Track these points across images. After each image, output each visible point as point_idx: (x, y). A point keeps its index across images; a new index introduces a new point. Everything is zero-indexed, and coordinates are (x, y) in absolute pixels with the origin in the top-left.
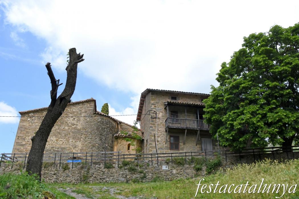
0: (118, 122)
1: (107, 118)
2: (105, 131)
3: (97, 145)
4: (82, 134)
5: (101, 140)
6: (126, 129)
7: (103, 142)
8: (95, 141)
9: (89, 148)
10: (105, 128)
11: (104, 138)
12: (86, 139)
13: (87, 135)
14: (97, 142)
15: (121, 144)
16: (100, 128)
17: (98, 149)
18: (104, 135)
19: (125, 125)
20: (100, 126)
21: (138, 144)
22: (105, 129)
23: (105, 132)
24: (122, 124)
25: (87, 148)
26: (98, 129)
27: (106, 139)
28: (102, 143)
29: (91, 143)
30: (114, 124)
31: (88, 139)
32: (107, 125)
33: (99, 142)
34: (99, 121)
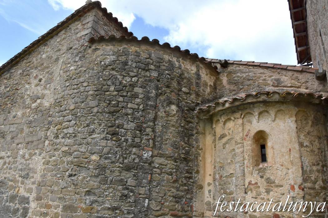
0: (219, 66)
1: (144, 47)
2: (135, 96)
3: (94, 157)
4: (50, 123)
5: (114, 134)
6: (249, 83)
7: (126, 140)
8: (88, 144)
9: (62, 178)
10: (133, 86)
11: (132, 125)
12: (58, 141)
13: (61, 124)
14: (96, 144)
15: (224, 140)
16: (112, 88)
17: (96, 176)
18: (130, 111)
19: (241, 68)
20: (109, 83)
21: (308, 128)
22: (138, 90)
23: (138, 100)
24: (230, 68)
25: (56, 175)
26: (100, 92)
27: (140, 128)
28: (119, 146)
29: (71, 154)
30: (193, 69)
31: (63, 138)
32: (148, 74)
33: (104, 143)
34: (107, 62)
